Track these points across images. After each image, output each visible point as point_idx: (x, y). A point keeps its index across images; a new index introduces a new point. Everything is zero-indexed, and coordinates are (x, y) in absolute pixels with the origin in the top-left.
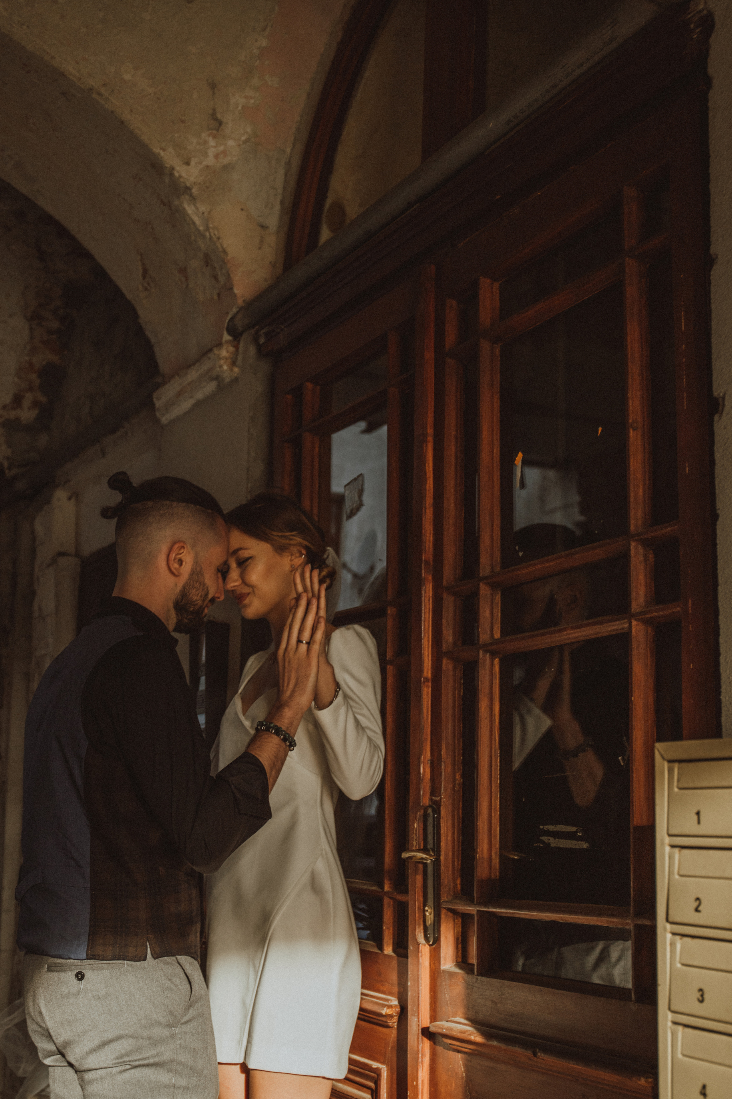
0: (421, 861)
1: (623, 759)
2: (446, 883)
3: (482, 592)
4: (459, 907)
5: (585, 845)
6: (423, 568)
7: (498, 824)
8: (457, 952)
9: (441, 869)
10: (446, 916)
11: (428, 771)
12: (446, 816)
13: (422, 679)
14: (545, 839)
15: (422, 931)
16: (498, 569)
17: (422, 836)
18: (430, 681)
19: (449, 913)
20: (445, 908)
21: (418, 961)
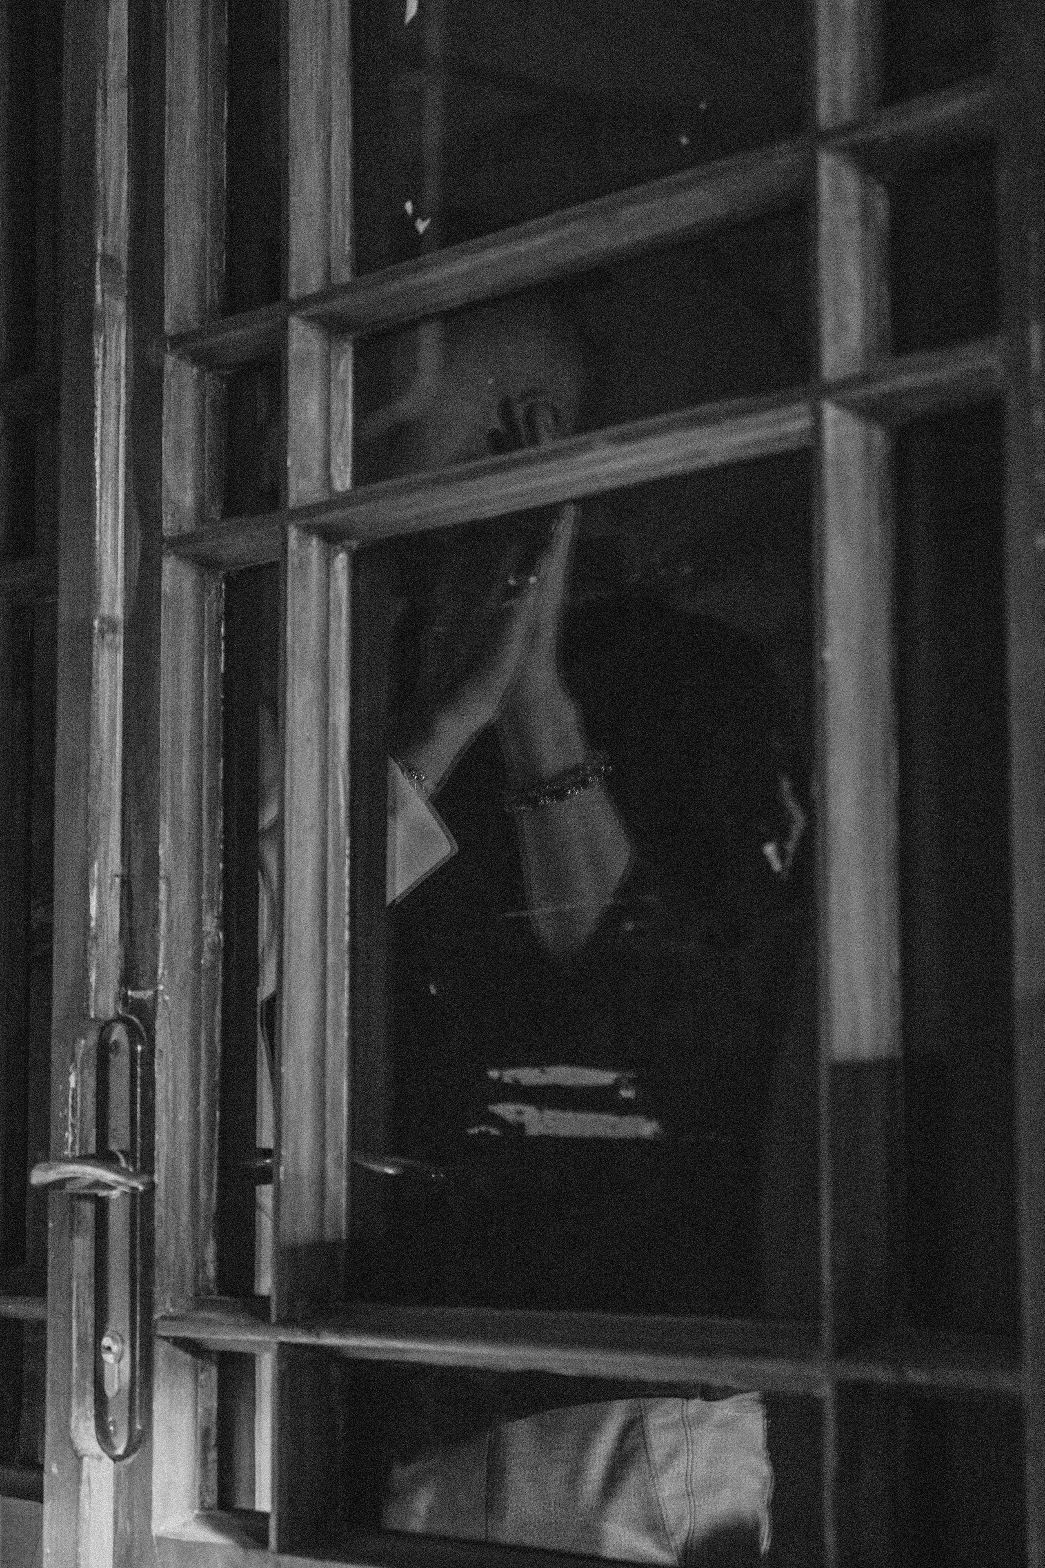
0: (92, 1191)
1: (782, 854)
2: (171, 1257)
3: (295, 346)
4: (215, 1333)
5: (647, 1128)
6: (98, 279)
7: (346, 1068)
8: (205, 1476)
9: (157, 1214)
10: (171, 1361)
11: (114, 908)
12: (173, 1049)
13: (96, 623)
14: (506, 1110)
15: (91, 1414)
16: (345, 275)
17: (91, 1113)
18: (121, 629)
19: (180, 1353)
20: (166, 1338)
21: (77, 1513)
